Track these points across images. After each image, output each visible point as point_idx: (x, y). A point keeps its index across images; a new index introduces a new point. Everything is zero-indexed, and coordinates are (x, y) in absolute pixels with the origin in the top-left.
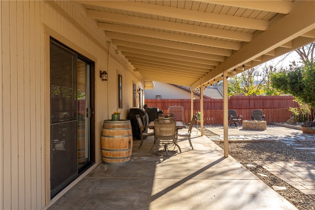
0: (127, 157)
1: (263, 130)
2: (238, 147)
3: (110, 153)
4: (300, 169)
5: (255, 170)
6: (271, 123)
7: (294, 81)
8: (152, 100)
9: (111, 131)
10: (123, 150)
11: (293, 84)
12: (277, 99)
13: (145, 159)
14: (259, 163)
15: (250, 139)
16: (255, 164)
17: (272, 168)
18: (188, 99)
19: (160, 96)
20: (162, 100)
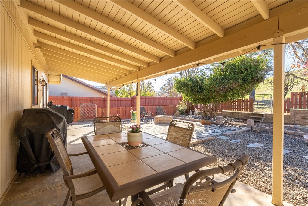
8: (57, 97)
18: (97, 98)
19: (66, 93)
20: (69, 97)
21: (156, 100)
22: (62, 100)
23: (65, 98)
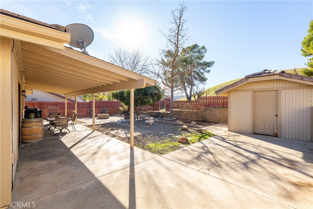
0: (41, 138)
1: (108, 118)
2: (98, 127)
3: (30, 137)
4: (122, 131)
5: (107, 134)
6: (111, 115)
7: (121, 95)
8: (29, 102)
9: (31, 124)
10: (40, 134)
11: (121, 97)
12: (114, 103)
13: (50, 138)
14: (108, 132)
15: (102, 123)
16: (107, 132)
17: (113, 132)
18: (60, 102)
19: (35, 99)
20: (39, 102)
21: (109, 103)
22: (33, 104)
23: (35, 103)
